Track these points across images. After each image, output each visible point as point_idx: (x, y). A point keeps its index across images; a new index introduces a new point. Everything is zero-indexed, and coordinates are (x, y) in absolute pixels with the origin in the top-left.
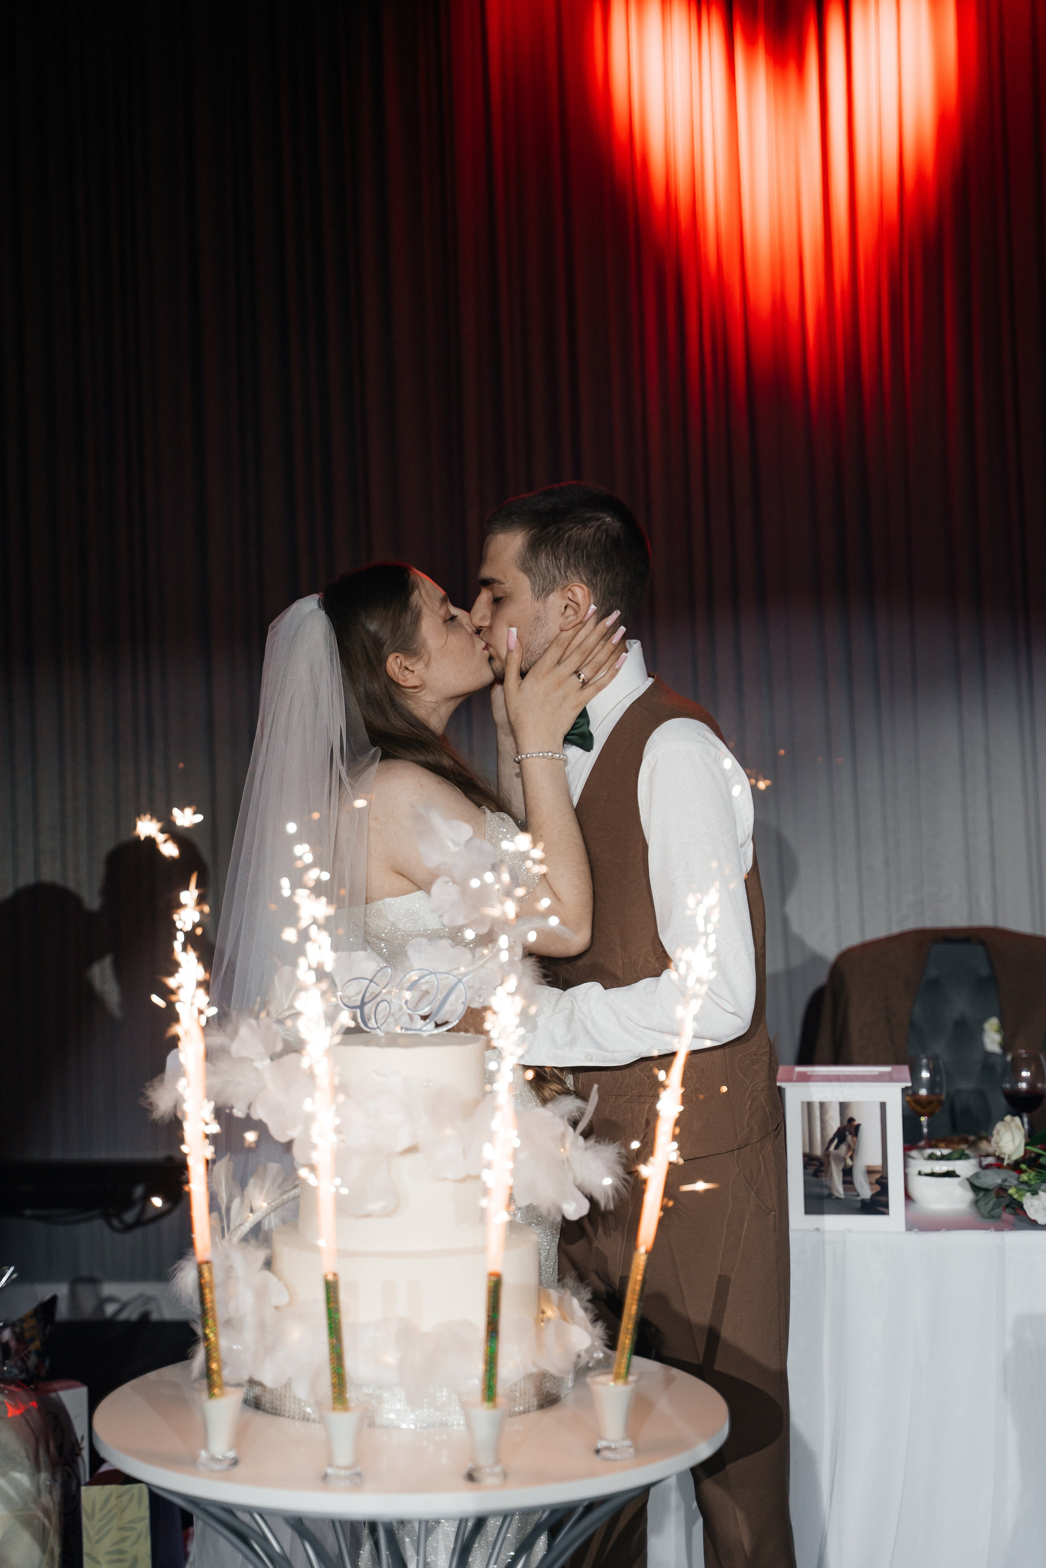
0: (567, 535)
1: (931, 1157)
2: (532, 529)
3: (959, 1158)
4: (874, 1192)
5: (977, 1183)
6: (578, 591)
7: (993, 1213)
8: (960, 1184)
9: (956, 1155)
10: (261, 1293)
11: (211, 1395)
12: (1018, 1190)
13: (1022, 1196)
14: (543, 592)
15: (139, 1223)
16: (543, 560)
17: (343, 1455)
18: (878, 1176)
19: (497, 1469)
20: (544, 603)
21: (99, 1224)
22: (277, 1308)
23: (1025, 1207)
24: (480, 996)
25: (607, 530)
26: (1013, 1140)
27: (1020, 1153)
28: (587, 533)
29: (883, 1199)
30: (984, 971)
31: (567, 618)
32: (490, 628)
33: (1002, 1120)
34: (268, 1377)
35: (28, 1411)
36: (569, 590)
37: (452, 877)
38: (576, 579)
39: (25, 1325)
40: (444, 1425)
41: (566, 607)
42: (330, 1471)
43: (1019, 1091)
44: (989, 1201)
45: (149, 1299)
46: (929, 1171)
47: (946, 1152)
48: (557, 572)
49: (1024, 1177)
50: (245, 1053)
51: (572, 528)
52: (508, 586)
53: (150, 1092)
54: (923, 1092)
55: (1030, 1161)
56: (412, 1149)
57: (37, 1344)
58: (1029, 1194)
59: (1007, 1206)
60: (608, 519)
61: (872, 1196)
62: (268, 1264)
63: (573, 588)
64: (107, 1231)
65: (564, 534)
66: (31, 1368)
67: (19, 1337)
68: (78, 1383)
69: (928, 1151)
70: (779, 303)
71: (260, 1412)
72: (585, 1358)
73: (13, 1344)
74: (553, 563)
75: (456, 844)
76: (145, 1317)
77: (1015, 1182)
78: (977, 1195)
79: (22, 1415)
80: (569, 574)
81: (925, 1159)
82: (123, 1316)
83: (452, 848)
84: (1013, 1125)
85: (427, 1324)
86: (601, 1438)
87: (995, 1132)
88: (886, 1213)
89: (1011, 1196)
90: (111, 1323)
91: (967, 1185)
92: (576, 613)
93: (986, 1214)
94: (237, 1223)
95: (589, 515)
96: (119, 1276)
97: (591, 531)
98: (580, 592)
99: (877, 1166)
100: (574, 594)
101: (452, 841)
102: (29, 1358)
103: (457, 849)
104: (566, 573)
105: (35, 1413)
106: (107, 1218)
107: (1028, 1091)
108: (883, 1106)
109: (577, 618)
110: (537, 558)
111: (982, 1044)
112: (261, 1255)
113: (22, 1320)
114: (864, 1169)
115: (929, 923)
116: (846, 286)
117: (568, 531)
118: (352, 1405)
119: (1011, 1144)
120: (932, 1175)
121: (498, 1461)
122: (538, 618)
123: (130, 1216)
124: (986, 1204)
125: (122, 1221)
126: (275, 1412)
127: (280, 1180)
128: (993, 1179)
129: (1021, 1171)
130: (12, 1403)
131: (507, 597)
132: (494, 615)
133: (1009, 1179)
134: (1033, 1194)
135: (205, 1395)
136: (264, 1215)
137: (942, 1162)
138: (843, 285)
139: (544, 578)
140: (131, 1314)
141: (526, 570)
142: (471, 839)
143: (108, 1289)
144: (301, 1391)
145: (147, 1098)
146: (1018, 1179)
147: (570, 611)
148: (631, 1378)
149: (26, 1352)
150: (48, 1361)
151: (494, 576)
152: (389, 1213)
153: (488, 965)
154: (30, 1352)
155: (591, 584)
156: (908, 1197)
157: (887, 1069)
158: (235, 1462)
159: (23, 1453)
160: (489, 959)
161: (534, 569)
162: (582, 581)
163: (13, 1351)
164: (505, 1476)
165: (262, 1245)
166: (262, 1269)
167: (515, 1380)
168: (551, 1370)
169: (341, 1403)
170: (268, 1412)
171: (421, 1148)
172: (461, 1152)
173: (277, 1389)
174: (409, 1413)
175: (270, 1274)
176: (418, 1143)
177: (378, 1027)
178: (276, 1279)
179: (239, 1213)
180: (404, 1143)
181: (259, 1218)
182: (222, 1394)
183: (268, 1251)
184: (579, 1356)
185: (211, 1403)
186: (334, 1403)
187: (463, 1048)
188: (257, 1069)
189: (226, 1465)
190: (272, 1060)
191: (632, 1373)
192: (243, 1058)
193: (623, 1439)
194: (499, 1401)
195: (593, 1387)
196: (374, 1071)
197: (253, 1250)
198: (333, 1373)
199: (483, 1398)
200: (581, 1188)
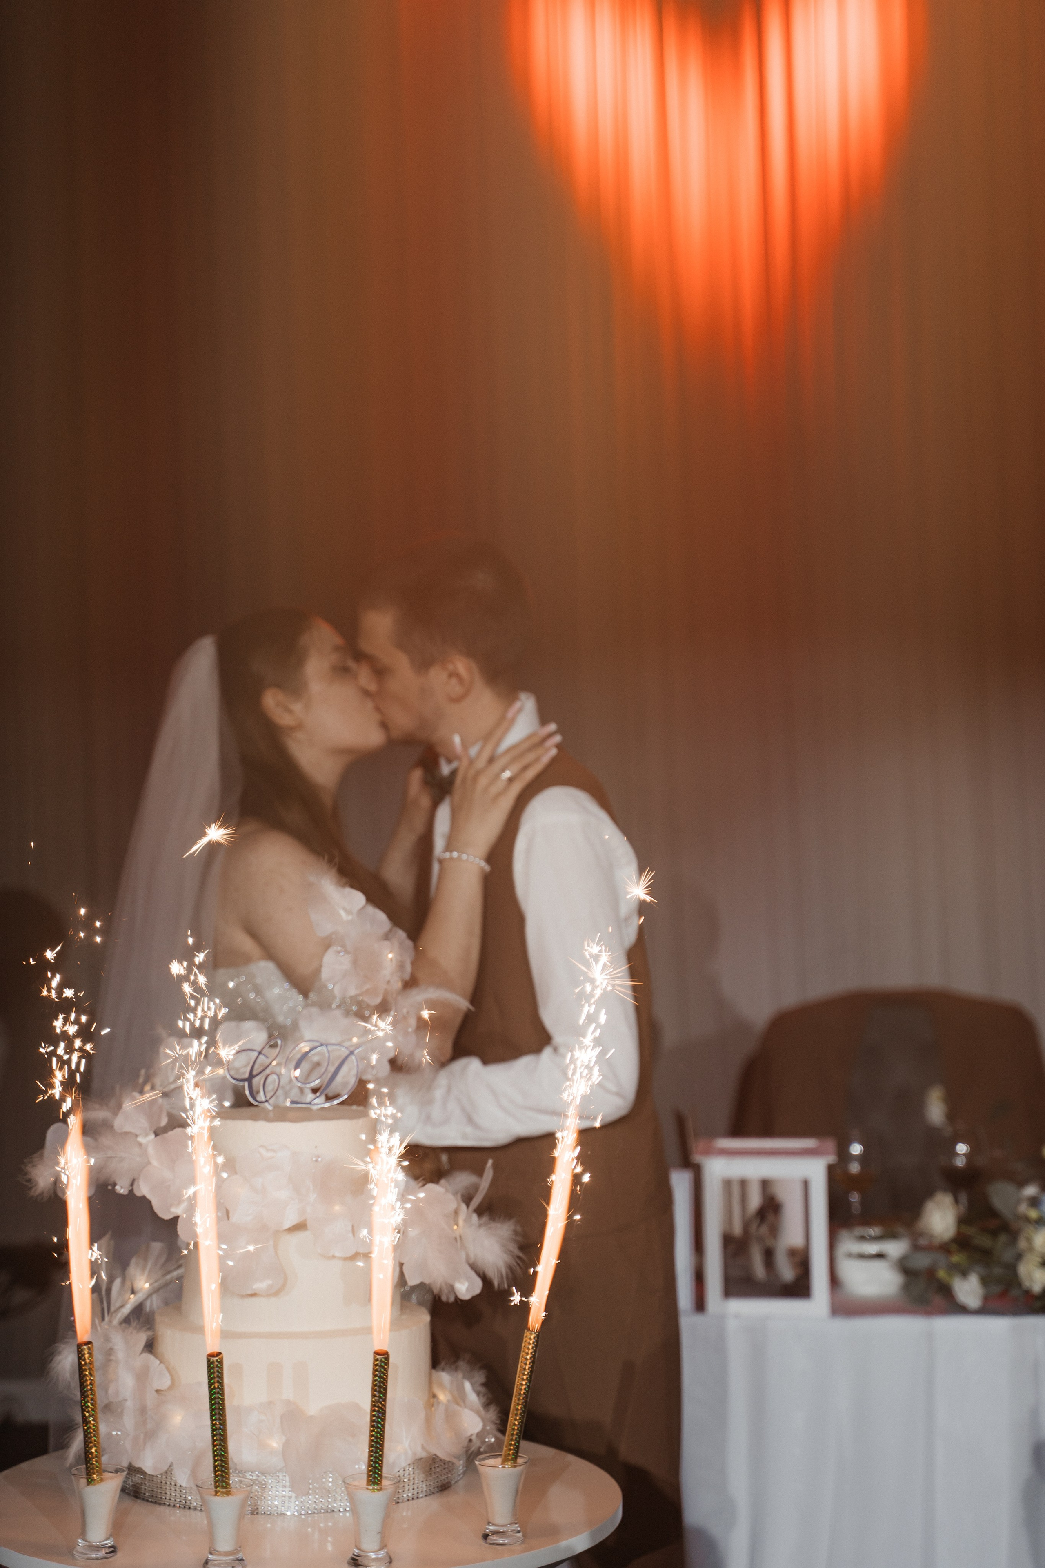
4: (795, 1275)
5: (909, 1263)
7: (923, 1296)
8: (890, 1266)
9: (887, 1237)
10: (142, 1376)
12: (947, 1273)
13: (953, 1277)
14: (423, 664)
17: (225, 1542)
18: (799, 1257)
19: (382, 1554)
20: (426, 675)
22: (157, 1391)
23: (955, 1289)
26: (945, 1220)
27: (951, 1234)
29: (804, 1282)
30: (928, 1036)
33: (934, 1196)
34: (149, 1463)
36: (450, 663)
37: (345, 947)
38: (456, 652)
40: (330, 1511)
42: (211, 1557)
43: (954, 1168)
44: (920, 1285)
46: (858, 1253)
47: (875, 1231)
49: (955, 1259)
50: (128, 1128)
53: (29, 1168)
54: (851, 1168)
55: (961, 1242)
56: (300, 1227)
58: (959, 1276)
59: (935, 1291)
61: (793, 1278)
62: (150, 1346)
63: (453, 661)
71: (139, 1501)
72: (476, 1443)
75: (348, 912)
77: (945, 1265)
78: (906, 1278)
80: (446, 647)
81: (854, 1240)
83: (345, 917)
84: (946, 1201)
85: (314, 1407)
86: (489, 1522)
87: (925, 1210)
88: (807, 1297)
89: (940, 1278)
91: (897, 1267)
92: (460, 684)
93: (915, 1299)
94: (118, 1305)
98: (461, 665)
99: (799, 1247)
100: (454, 667)
101: (345, 910)
103: (350, 917)
104: (443, 647)
107: (964, 1167)
108: (806, 1184)
111: (924, 1115)
112: (142, 1338)
114: (785, 1250)
115: (876, 983)
118: (235, 1491)
119: (942, 1224)
120: (862, 1256)
121: (383, 1546)
124: (917, 1288)
126: (155, 1500)
127: (163, 1259)
128: (922, 1261)
129: (950, 1252)
131: (388, 671)
133: (938, 1262)
134: (964, 1277)
135: (83, 1481)
136: (145, 1296)
137: (871, 1243)
142: (364, 907)
144: (182, 1478)
145: (26, 1174)
146: (948, 1261)
147: (454, 682)
148: (520, 1461)
152: (276, 1292)
156: (833, 1279)
157: (812, 1143)
158: (113, 1550)
164: (390, 1562)
165: (143, 1327)
166: (143, 1351)
167: (403, 1465)
168: (441, 1455)
169: (223, 1487)
170: (147, 1501)
171: (308, 1225)
172: (350, 1229)
173: (157, 1476)
174: (293, 1499)
175: (151, 1357)
176: (305, 1220)
177: (266, 1101)
178: (158, 1362)
179: (120, 1294)
180: (291, 1220)
181: (141, 1299)
182: (102, 1480)
183: (150, 1333)
184: (470, 1440)
185: (90, 1489)
186: (216, 1487)
187: (354, 1122)
188: (140, 1144)
189: (102, 1553)
190: (156, 1135)
191: (520, 1456)
192: (126, 1133)
193: (511, 1524)
194: (385, 1483)
195: (482, 1469)
196: (262, 1146)
197: (135, 1332)
198: (215, 1456)
199: (369, 1481)
200: (473, 1267)
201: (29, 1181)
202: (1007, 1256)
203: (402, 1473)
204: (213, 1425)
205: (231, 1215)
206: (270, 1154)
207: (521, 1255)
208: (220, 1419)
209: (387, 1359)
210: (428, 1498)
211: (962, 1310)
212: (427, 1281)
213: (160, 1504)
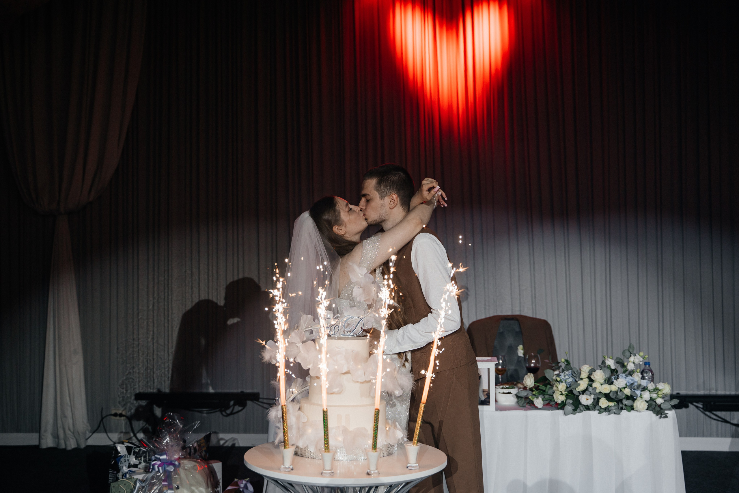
1: (502, 388)
2: (379, 177)
3: (512, 388)
4: (485, 398)
5: (519, 395)
6: (394, 196)
7: (523, 405)
8: (513, 396)
9: (511, 387)
10: (298, 418)
11: (285, 447)
12: (532, 397)
13: (533, 399)
14: (383, 197)
15: (232, 413)
16: (382, 187)
17: (328, 467)
18: (487, 393)
19: (377, 471)
20: (384, 200)
21: (218, 414)
22: (303, 422)
23: (534, 402)
24: (367, 325)
25: (401, 177)
26: (531, 381)
27: (533, 385)
29: (487, 400)
30: (518, 330)
31: (391, 205)
32: (366, 209)
33: (527, 374)
34: (301, 445)
35: (204, 468)
36: (391, 196)
37: (360, 286)
38: (393, 193)
39: (201, 442)
40: (357, 460)
41: (390, 201)
42: (323, 471)
43: (531, 367)
44: (522, 401)
45: (235, 439)
46: (502, 392)
47: (507, 386)
48: (387, 190)
49: (534, 393)
51: (391, 177)
52: (371, 196)
54: (500, 367)
55: (537, 388)
56: (347, 373)
57: (205, 448)
58: (535, 398)
59: (528, 403)
60: (402, 174)
61: (485, 399)
62: (300, 409)
63: (392, 195)
64: (221, 416)
65: (389, 179)
66: (203, 456)
67: (199, 445)
68: (218, 461)
69: (502, 386)
70: (450, 106)
71: (297, 456)
72: (401, 441)
73: (197, 448)
74: (386, 188)
75: (362, 275)
76: (233, 445)
77: (531, 395)
78: (518, 399)
79: (202, 469)
80: (391, 191)
81: (501, 388)
82: (226, 445)
83: (360, 276)
84: (530, 376)
85: (351, 428)
86: (408, 463)
87: (524, 379)
88: (489, 405)
89: (530, 399)
90: (222, 447)
91: (515, 396)
92: (394, 203)
93: (521, 405)
94: (288, 397)
95: (396, 173)
96: (224, 432)
98: (395, 196)
99: (487, 389)
100: (393, 197)
101: (360, 274)
102: (202, 453)
105: (207, 469)
106: (221, 412)
107: (534, 367)
108: (489, 369)
109: (395, 205)
110: (380, 186)
111: (517, 354)
112: (298, 406)
113: (200, 440)
114: (482, 390)
115: (500, 314)
116: (472, 102)
117: (390, 177)
118: (331, 451)
119: (530, 382)
120: (503, 393)
121: (377, 469)
122: (382, 205)
123: (229, 411)
124: (521, 402)
125: (226, 413)
126: (302, 456)
127: (302, 384)
128: (524, 394)
129: (533, 391)
130: (199, 465)
131: (371, 199)
132: (366, 206)
133: (529, 394)
134: (537, 398)
135: (283, 448)
136: (296, 395)
137: (506, 389)
138: (471, 102)
139: (383, 193)
140: (229, 444)
141: (377, 190)
142: (366, 273)
143: (221, 436)
144: (312, 449)
146: (532, 394)
147: (392, 203)
149: (202, 451)
150: (208, 454)
151: (367, 193)
152: (339, 393)
153: (370, 315)
154: (203, 451)
155: (398, 194)
156: (496, 401)
157: (490, 358)
158: (292, 469)
159: (203, 482)
160: (370, 313)
161: (380, 190)
162: (395, 193)
163: (197, 450)
164: (379, 474)
166: (298, 410)
167: (381, 445)
168: (391, 444)
169: (327, 450)
170: (300, 456)
171: (350, 372)
172: (363, 373)
173: (303, 449)
174: (346, 456)
175: (301, 412)
176: (350, 370)
178: (303, 414)
179: (289, 394)
181: (295, 396)
182: (289, 447)
183: (300, 405)
184: (399, 440)
185: (285, 450)
186: (325, 450)
187: (363, 341)
188: (297, 346)
189: (290, 470)
190: (302, 343)
192: (293, 343)
193: (415, 463)
194: (377, 450)
195: (406, 447)
197: (296, 404)
198: (325, 440)
199: (372, 449)
200: (400, 386)
201: (263, 357)
202: (550, 392)
203: (381, 448)
204: (324, 431)
206: (339, 349)
207: (415, 383)
208: (326, 429)
209: (379, 411)
210: (386, 457)
211: (537, 408)
213: (304, 457)
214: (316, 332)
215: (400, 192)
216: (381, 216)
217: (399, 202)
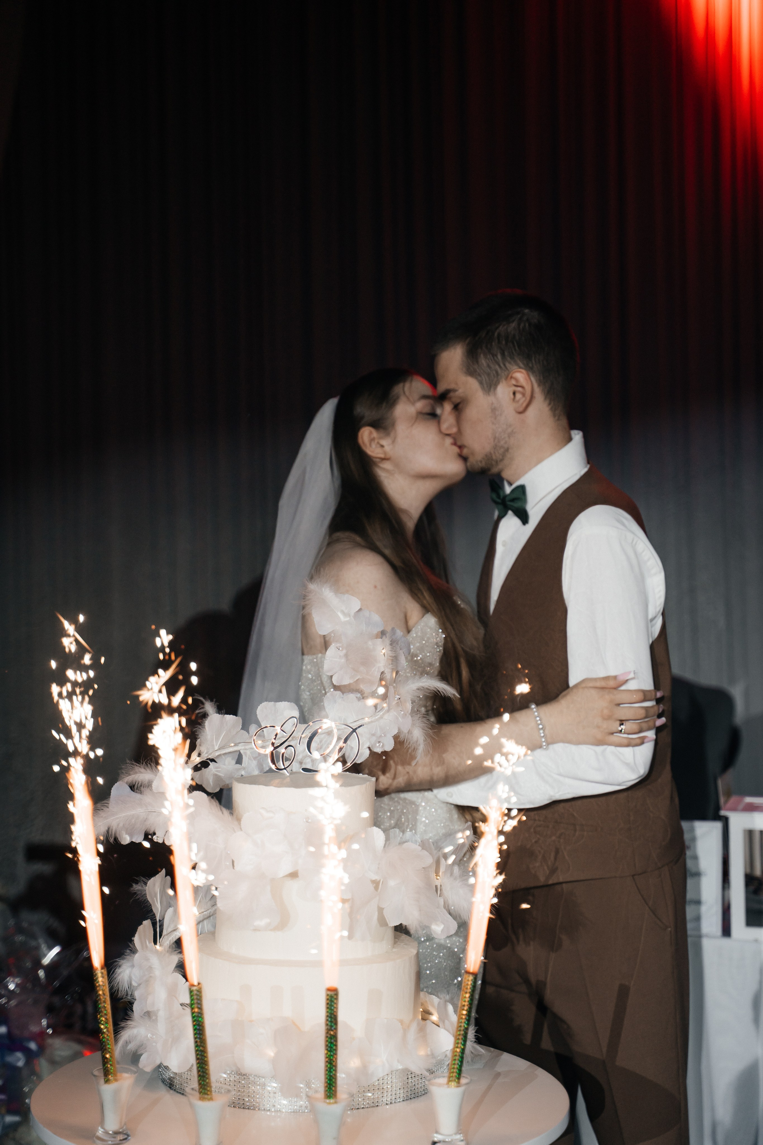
0: (496, 334)
2: (467, 339)
6: (519, 376)
11: (106, 1080)
14: (490, 386)
16: (483, 361)
17: (207, 1138)
20: (495, 394)
25: (528, 320)
28: (512, 327)
31: (518, 401)
36: (512, 378)
37: (342, 643)
38: (515, 367)
41: (514, 393)
48: (497, 367)
51: (499, 327)
52: (460, 392)
56: (294, 875)
60: (527, 311)
63: (514, 376)
65: (494, 334)
71: (172, 1092)
74: (492, 360)
75: (346, 615)
80: (507, 365)
83: (342, 619)
85: (308, 1023)
86: (437, 1132)
92: (524, 395)
94: (170, 930)
95: (510, 312)
97: (513, 325)
98: (521, 376)
100: (517, 380)
101: (343, 612)
103: (348, 619)
104: (505, 365)
109: (526, 399)
110: (477, 362)
117: (497, 330)
122: (494, 410)
126: (182, 1091)
135: (99, 1080)
139: (488, 375)
141: (471, 372)
142: (360, 610)
147: (518, 396)
148: (463, 1081)
151: (449, 387)
155: (529, 369)
158: (126, 1138)
161: (478, 370)
162: (520, 368)
165: (175, 951)
166: (174, 971)
167: (381, 1075)
168: (413, 1068)
169: (205, 1094)
171: (299, 875)
173: (184, 1073)
176: (298, 870)
177: (285, 769)
180: (286, 868)
182: (115, 1080)
183: (180, 956)
185: (108, 1086)
186: (200, 1093)
187: (349, 788)
189: (119, 1139)
191: (464, 1077)
192: (160, 793)
193: (456, 1134)
194: (342, 1097)
196: (263, 808)
199: (325, 1095)
200: (451, 911)
203: (381, 1082)
205: (235, 864)
206: (269, 815)
209: (337, 993)
210: (404, 1102)
212: (404, 923)
214: (249, 759)
215: (534, 362)
216: (496, 441)
217: (537, 390)
